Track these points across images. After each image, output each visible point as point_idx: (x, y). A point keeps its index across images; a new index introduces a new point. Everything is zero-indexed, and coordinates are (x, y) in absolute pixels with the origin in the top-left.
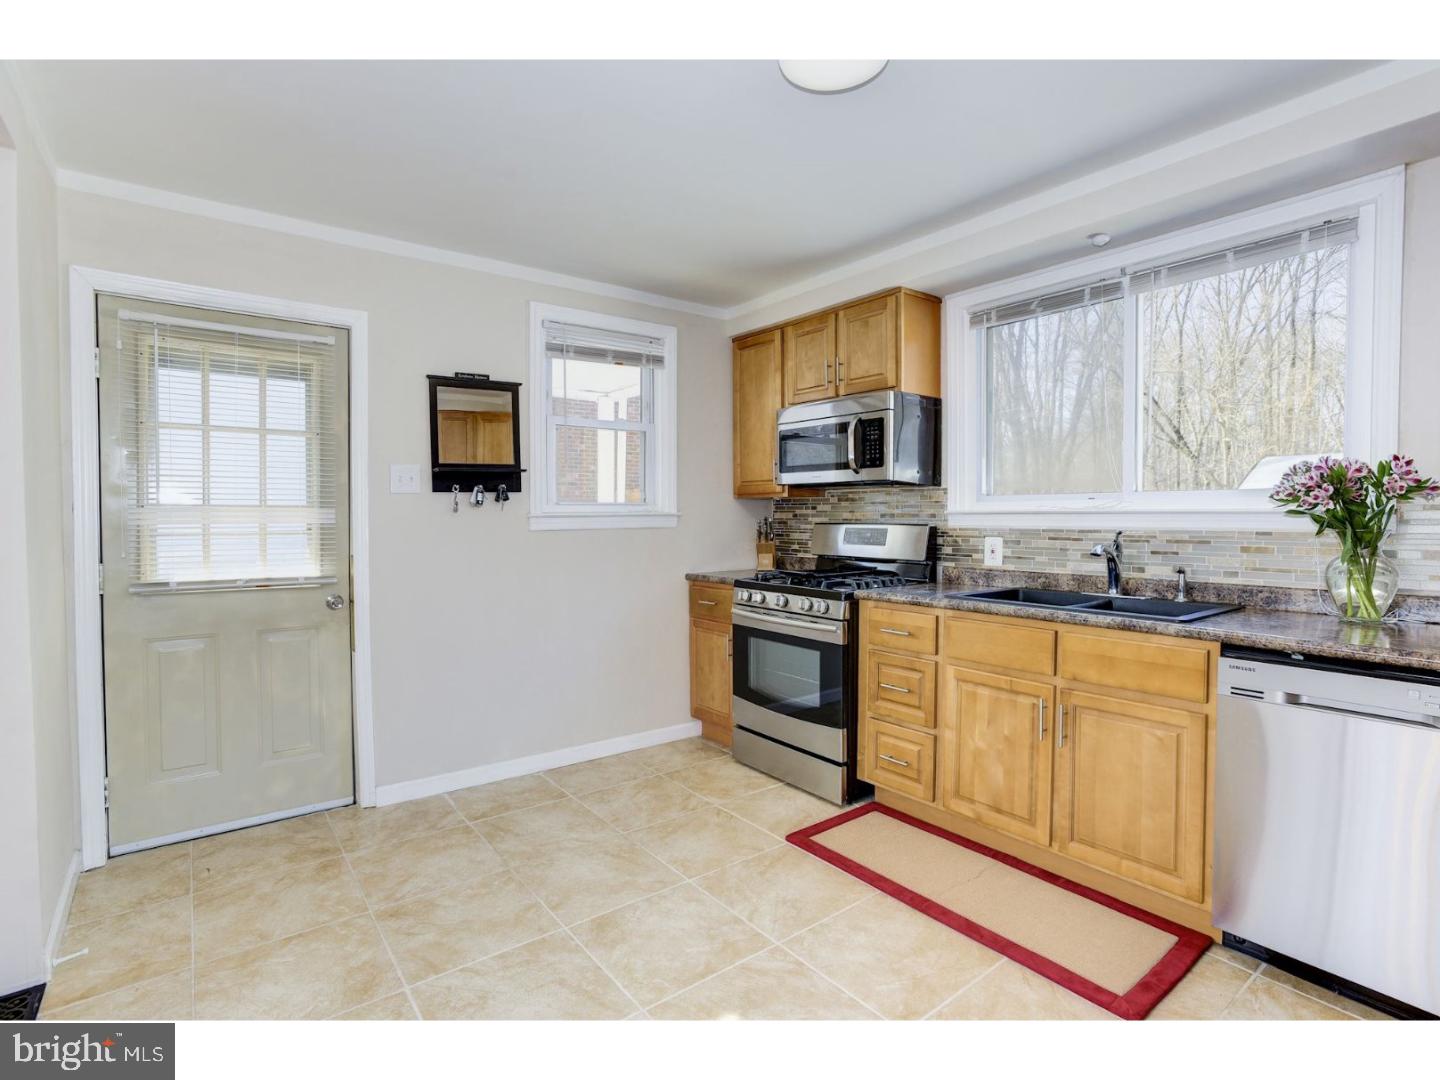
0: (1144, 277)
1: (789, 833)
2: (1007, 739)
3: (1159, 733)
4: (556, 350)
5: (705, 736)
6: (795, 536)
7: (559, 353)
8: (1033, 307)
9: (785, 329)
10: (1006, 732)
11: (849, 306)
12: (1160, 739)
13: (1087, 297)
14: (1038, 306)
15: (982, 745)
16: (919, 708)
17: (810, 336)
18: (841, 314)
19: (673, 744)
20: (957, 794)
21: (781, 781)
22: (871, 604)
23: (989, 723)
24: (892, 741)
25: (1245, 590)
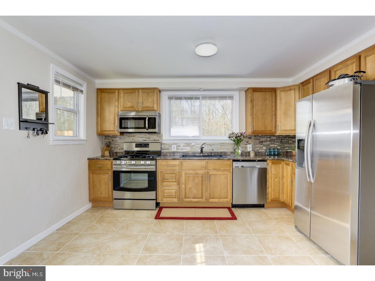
0: (204, 98)
1: (155, 217)
2: (196, 184)
3: (224, 176)
4: (58, 82)
5: (93, 207)
6: (113, 146)
7: (58, 84)
8: (183, 98)
9: (119, 90)
10: (196, 182)
11: (142, 89)
12: (224, 177)
13: (194, 99)
14: (184, 98)
15: (191, 186)
16: (175, 182)
17: (130, 94)
18: (140, 90)
19: (87, 211)
20: (186, 198)
21: (133, 209)
22: (160, 161)
23: (192, 181)
24: (168, 191)
25: (221, 152)
